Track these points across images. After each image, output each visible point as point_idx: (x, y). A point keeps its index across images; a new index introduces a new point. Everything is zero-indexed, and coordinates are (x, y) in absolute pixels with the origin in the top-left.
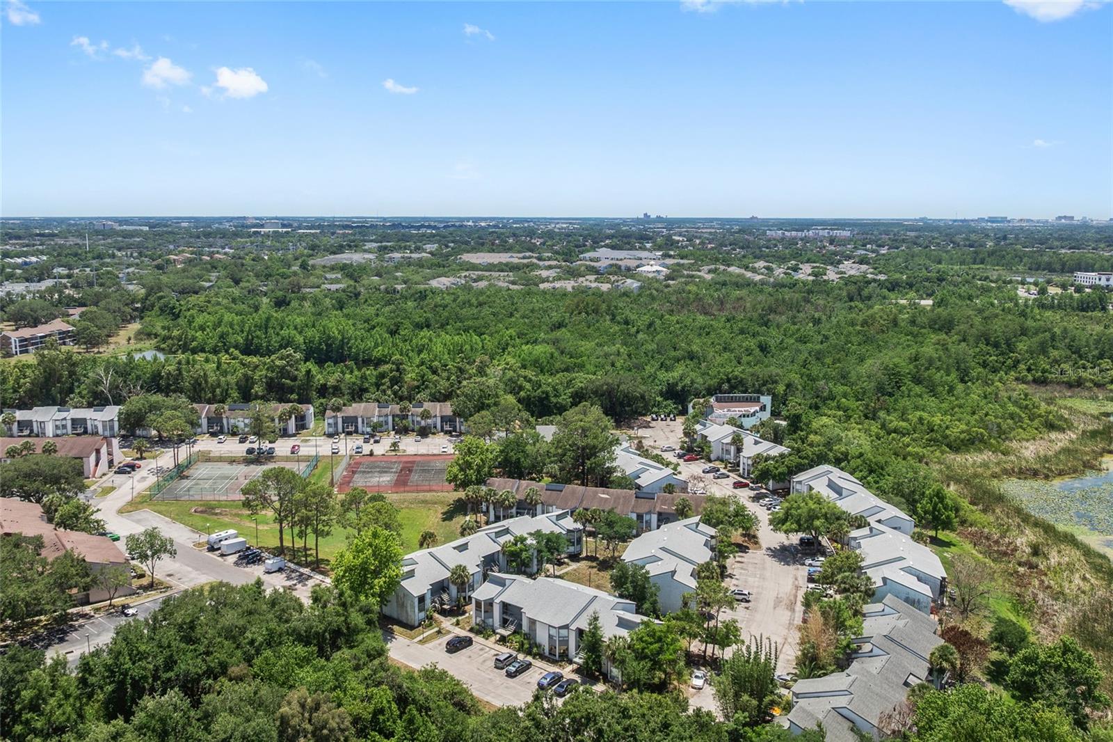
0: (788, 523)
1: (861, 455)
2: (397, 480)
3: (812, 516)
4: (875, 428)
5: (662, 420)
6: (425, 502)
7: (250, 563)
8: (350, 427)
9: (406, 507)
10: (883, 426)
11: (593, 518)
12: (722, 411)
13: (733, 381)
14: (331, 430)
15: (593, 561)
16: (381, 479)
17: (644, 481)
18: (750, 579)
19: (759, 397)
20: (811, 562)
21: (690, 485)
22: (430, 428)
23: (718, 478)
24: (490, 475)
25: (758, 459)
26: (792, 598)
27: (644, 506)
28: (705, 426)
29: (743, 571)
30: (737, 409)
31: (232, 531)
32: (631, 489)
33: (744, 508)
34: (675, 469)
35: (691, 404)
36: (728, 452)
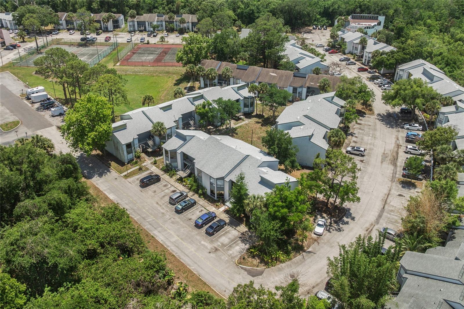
0: (397, 100)
1: (441, 54)
2: (156, 59)
3: (415, 96)
4: (447, 38)
5: (319, 29)
6: (168, 73)
7: (45, 109)
8: (142, 27)
9: (156, 76)
10: (452, 36)
11: (261, 89)
12: (354, 24)
13: (363, 7)
14: (132, 29)
15: (259, 118)
16: (148, 58)
17: (301, 65)
18: (366, 138)
19: (377, 17)
20: (408, 127)
21: (331, 69)
22: (185, 30)
23: (349, 64)
24: (206, 57)
25: (376, 54)
26: (395, 154)
27: (298, 82)
28: (344, 32)
29: (361, 131)
30: (364, 23)
31: (41, 88)
32: (292, 70)
33: (366, 86)
34: (322, 58)
35: (337, 20)
36: (356, 49)
